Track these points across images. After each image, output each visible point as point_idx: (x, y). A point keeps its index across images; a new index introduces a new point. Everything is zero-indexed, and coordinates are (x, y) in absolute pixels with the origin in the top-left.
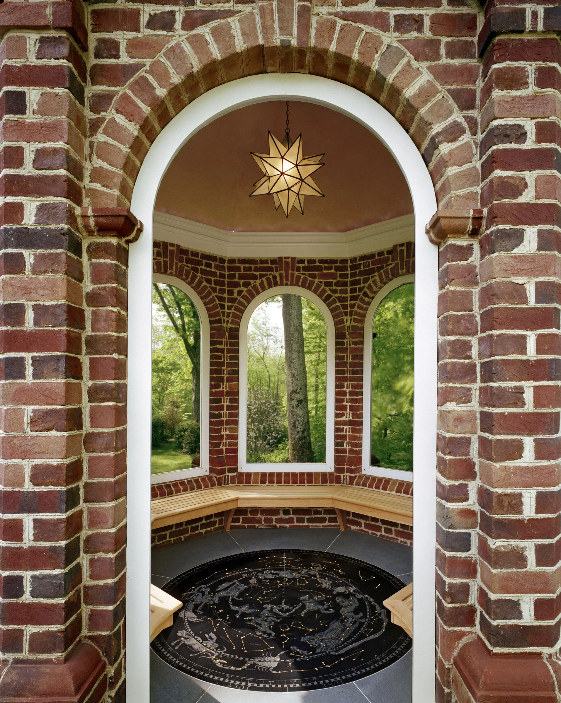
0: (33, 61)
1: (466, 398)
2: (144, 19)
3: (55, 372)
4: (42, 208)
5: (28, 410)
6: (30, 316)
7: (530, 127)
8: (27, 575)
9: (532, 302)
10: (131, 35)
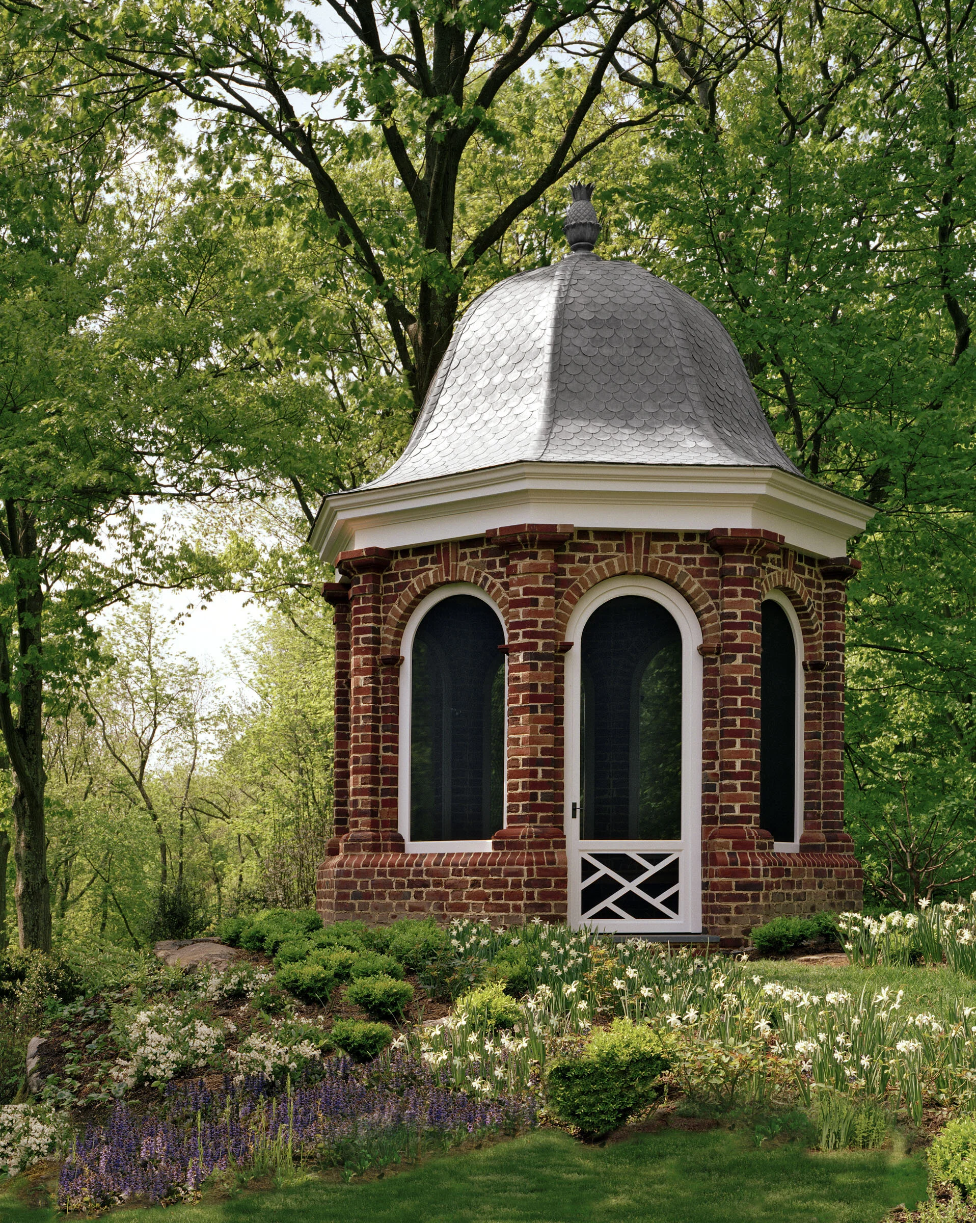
0: (541, 585)
1: (713, 725)
2: (577, 559)
3: (550, 711)
4: (544, 644)
5: (540, 726)
6: (540, 688)
7: (739, 613)
8: (539, 792)
9: (740, 685)
10: (572, 566)
